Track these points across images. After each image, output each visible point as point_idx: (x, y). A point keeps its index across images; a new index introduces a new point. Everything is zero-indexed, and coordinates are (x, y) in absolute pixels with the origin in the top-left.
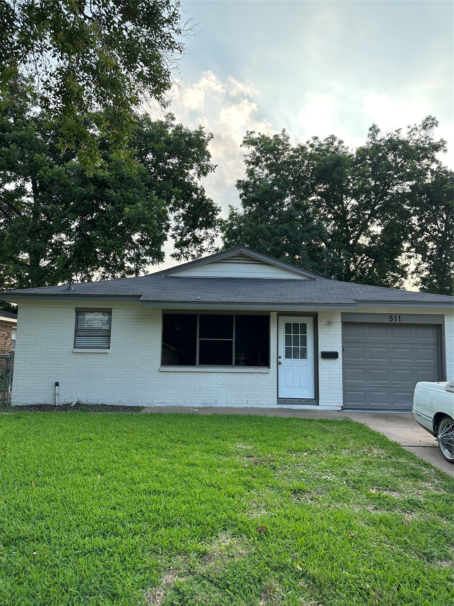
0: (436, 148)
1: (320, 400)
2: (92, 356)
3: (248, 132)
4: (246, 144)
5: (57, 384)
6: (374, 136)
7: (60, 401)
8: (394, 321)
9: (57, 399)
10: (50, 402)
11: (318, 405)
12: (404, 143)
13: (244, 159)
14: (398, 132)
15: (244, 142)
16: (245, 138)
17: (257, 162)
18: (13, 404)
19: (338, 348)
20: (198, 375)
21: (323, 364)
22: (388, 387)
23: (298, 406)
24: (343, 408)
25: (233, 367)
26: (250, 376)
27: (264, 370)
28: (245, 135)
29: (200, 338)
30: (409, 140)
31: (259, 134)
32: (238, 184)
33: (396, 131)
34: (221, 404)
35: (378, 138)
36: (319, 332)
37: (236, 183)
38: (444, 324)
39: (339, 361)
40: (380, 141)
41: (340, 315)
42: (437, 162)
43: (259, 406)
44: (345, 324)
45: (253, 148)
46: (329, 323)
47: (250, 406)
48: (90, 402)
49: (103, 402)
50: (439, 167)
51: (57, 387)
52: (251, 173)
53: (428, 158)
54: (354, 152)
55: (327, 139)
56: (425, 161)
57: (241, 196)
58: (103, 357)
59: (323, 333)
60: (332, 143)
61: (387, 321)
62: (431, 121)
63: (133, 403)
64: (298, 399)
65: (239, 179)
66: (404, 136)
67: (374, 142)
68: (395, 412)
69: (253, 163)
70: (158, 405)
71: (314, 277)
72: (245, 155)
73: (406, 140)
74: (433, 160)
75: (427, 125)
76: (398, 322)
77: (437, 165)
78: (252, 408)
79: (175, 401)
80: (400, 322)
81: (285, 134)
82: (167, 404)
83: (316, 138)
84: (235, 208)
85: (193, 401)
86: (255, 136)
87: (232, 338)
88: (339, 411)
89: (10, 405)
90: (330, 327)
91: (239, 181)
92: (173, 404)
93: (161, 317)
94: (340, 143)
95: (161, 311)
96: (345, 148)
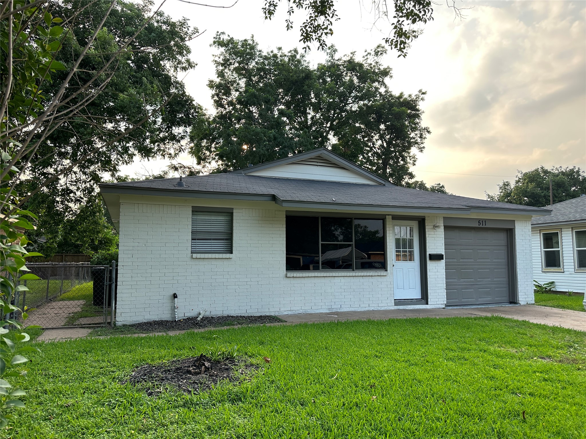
0: (385, 73)
1: (429, 300)
2: (214, 262)
3: (218, 32)
4: (215, 45)
5: (175, 296)
6: (332, 55)
7: (180, 315)
8: (481, 226)
9: (176, 313)
10: (166, 316)
11: (427, 304)
12: (361, 65)
13: (213, 58)
14: (353, 55)
15: (215, 42)
16: (214, 38)
17: (226, 63)
18: (119, 324)
19: (441, 250)
20: (323, 280)
21: (431, 265)
22: (474, 285)
23: (412, 306)
24: (447, 306)
25: (353, 270)
26: (371, 279)
27: (382, 273)
28: (215, 36)
29: (322, 241)
30: (363, 63)
31: (229, 36)
32: (209, 84)
33: (352, 53)
34: (345, 309)
35: (336, 57)
36: (427, 236)
37: (208, 83)
38: (514, 229)
39: (443, 262)
40: (338, 60)
41: (442, 219)
42: (386, 87)
43: (379, 309)
44: (447, 228)
45: (222, 49)
46: (435, 227)
47: (371, 309)
48: (213, 314)
49: (228, 313)
50: (386, 91)
51: (176, 299)
52: (221, 74)
53: (379, 82)
54: (315, 67)
55: (291, 51)
56: (376, 84)
57: (213, 96)
58: (226, 262)
59: (430, 236)
60: (295, 56)
61: (477, 225)
62: (382, 49)
63: (260, 312)
64: (408, 299)
65: (211, 79)
66: (358, 59)
67: (332, 60)
68: (483, 306)
69: (223, 65)
70: (286, 313)
71: (383, 183)
72: (213, 55)
73: (361, 62)
74: (383, 84)
75: (378, 52)
76: (484, 226)
77: (385, 89)
78: (373, 310)
79: (302, 308)
80: (485, 226)
81: (254, 39)
82: (294, 311)
83: (280, 49)
84: (204, 109)
85: (319, 307)
86: (225, 38)
87: (352, 242)
88: (444, 308)
89: (115, 325)
90: (435, 231)
91: (211, 82)
92: (301, 312)
93: (285, 219)
94: (303, 57)
95: (285, 213)
96: (307, 62)
